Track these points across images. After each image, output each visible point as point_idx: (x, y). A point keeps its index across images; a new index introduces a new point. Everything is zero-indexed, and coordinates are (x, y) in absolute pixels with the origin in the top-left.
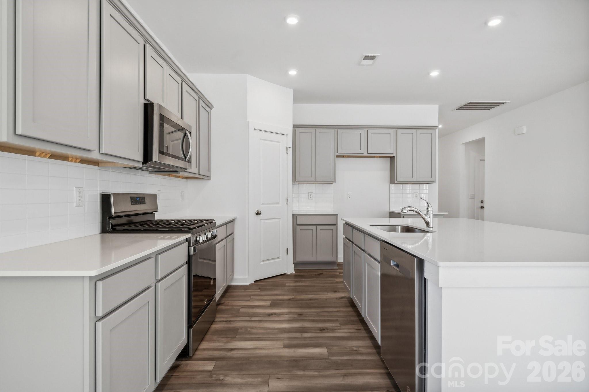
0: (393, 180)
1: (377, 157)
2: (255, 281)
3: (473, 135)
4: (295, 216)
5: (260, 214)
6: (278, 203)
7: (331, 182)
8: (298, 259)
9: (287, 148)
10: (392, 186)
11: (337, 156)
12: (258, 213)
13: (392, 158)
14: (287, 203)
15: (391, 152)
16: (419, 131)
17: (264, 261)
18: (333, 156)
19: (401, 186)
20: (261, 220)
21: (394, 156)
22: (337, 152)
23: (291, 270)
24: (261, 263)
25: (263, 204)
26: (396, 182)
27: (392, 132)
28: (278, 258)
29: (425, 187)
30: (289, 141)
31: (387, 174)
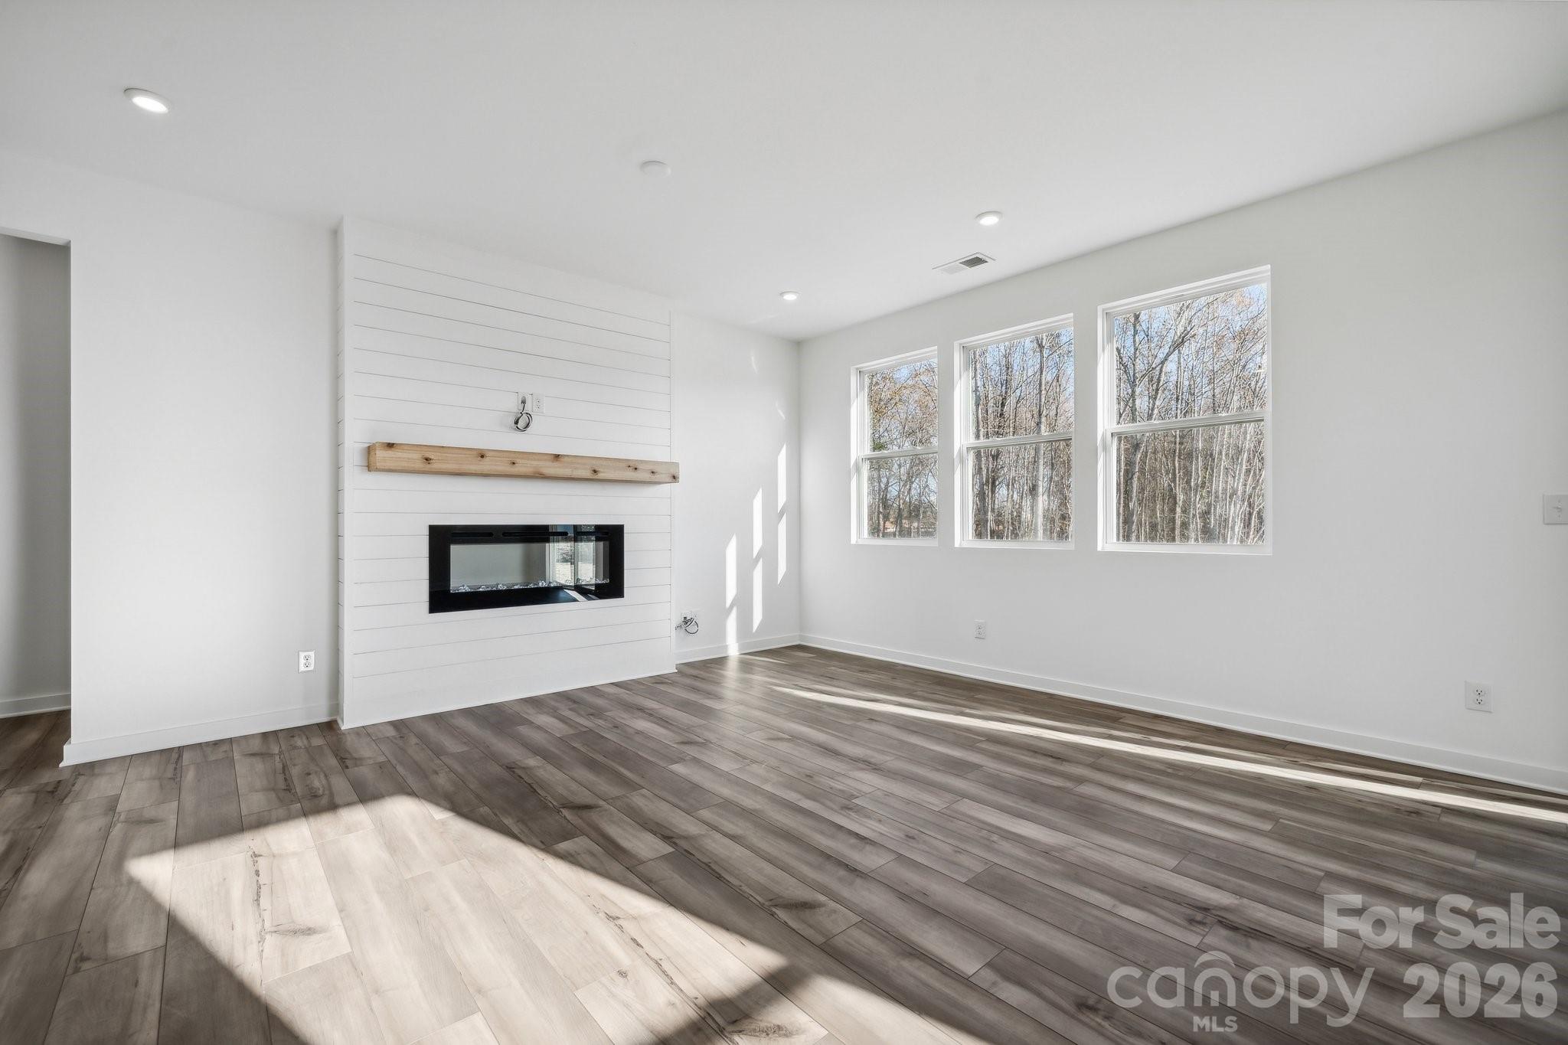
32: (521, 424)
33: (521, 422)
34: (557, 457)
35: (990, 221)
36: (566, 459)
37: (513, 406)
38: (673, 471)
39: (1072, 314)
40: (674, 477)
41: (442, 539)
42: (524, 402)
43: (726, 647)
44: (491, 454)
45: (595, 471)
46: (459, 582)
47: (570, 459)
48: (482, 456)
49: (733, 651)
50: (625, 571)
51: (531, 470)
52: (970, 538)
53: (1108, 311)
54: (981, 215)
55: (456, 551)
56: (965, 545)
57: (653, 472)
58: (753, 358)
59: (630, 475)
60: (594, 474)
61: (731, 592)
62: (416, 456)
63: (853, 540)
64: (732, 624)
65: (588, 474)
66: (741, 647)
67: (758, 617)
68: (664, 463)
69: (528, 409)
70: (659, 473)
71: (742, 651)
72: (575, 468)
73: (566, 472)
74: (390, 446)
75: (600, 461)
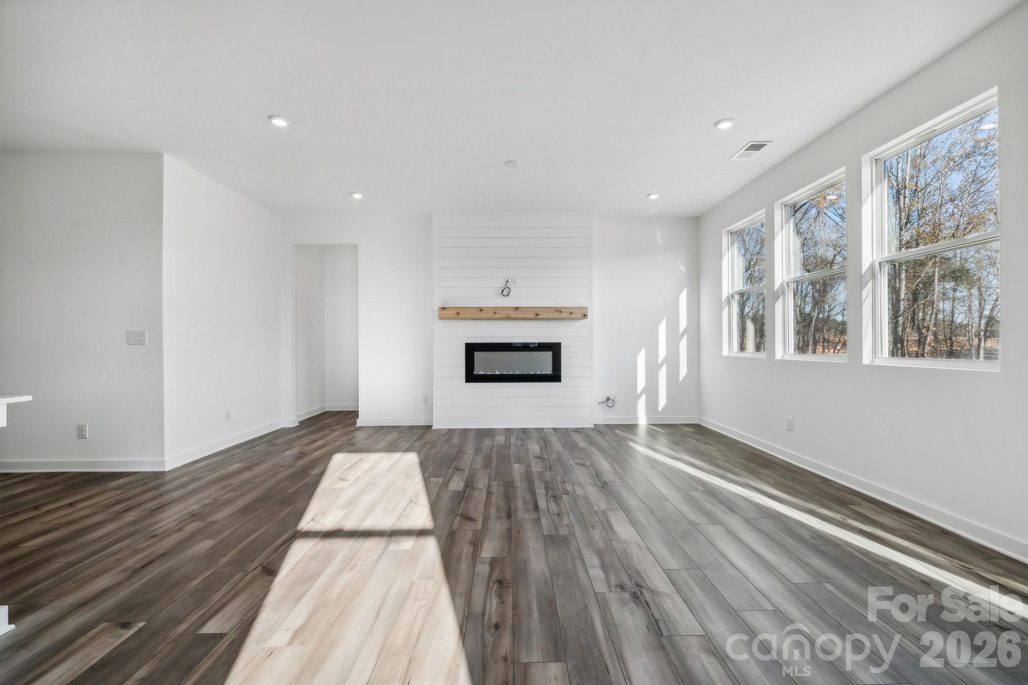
32: (505, 293)
33: (505, 291)
34: (517, 308)
35: (725, 126)
36: (521, 309)
37: (502, 284)
38: (584, 312)
39: (843, 169)
40: (585, 315)
41: (471, 349)
42: (507, 282)
43: (637, 419)
44: (485, 309)
45: (537, 314)
46: (478, 371)
47: (523, 309)
48: (481, 311)
49: (642, 421)
50: (562, 368)
51: (504, 316)
52: (793, 352)
53: (876, 158)
54: (717, 123)
55: (477, 355)
56: (787, 358)
57: (571, 313)
58: (658, 236)
59: (557, 315)
60: (537, 315)
61: (641, 384)
62: (453, 312)
63: (725, 352)
64: (642, 404)
65: (532, 315)
66: (648, 420)
67: (662, 402)
68: (577, 308)
69: (509, 285)
70: (575, 314)
71: (649, 423)
72: (527, 314)
73: (522, 316)
74: (444, 308)
75: (540, 309)
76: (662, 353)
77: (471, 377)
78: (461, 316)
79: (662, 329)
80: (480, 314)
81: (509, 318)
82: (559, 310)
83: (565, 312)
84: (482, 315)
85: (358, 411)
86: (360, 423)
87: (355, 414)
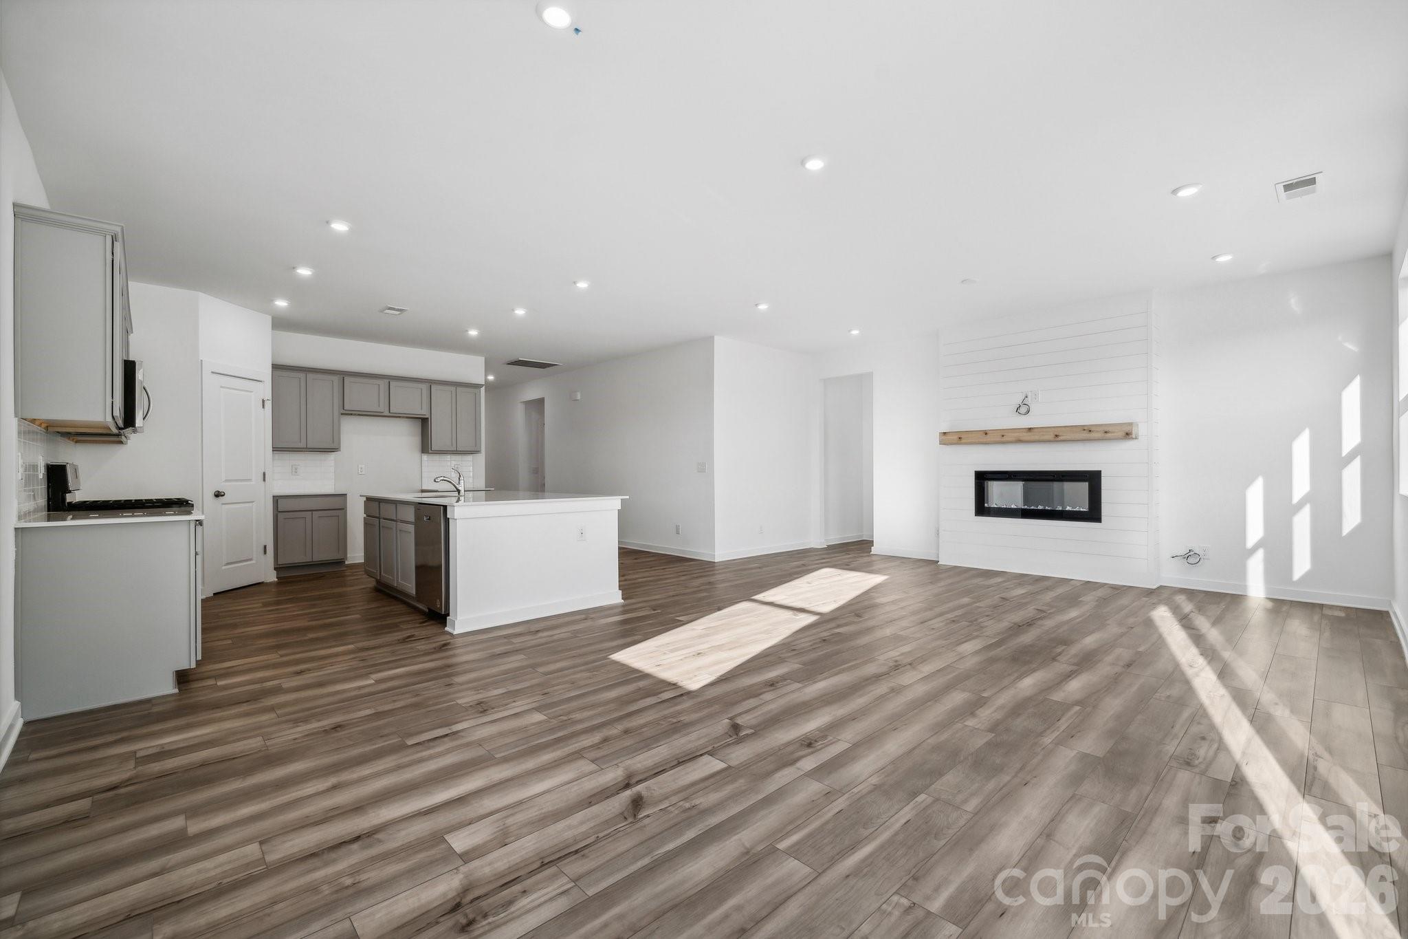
0: (426, 447)
1: (403, 417)
2: (214, 594)
3: (532, 393)
4: (276, 499)
5: (223, 495)
6: (250, 480)
7: (333, 449)
8: (279, 563)
9: (263, 401)
10: (425, 457)
11: (342, 414)
12: (218, 495)
13: (424, 422)
14: (264, 480)
15: (424, 412)
16: (459, 389)
17: (228, 564)
18: (336, 413)
19: (436, 457)
20: (223, 504)
21: (428, 418)
22: (342, 407)
23: (272, 577)
24: (224, 568)
25: (226, 481)
26: (430, 452)
27: (424, 387)
28: (251, 560)
29: (470, 457)
30: (266, 390)
31: (417, 440)
32: (1023, 410)
33: (1023, 408)
34: (1030, 429)
36: (1036, 430)
37: (1018, 400)
38: (1127, 429)
40: (1128, 434)
41: (982, 478)
42: (1025, 397)
43: (1245, 587)
44: (991, 432)
45: (1056, 436)
47: (1039, 430)
48: (987, 434)
49: (1256, 589)
50: (1102, 504)
51: (1014, 439)
57: (1106, 432)
59: (1085, 435)
60: (1057, 436)
61: (1255, 531)
62: (955, 437)
63: (1402, 490)
64: (1256, 568)
65: (1050, 437)
66: (1270, 591)
67: (1302, 564)
68: (1110, 425)
69: (1028, 401)
70: (1114, 432)
71: (1271, 597)
72: (1043, 435)
73: (1037, 438)
74: (945, 433)
75: (1059, 429)
76: (1301, 485)
77: (982, 509)
78: (963, 441)
79: (1301, 449)
80: (985, 437)
81: (1019, 441)
82: (1088, 429)
83: (1097, 432)
84: (988, 438)
85: (873, 541)
86: (874, 550)
87: (871, 543)
